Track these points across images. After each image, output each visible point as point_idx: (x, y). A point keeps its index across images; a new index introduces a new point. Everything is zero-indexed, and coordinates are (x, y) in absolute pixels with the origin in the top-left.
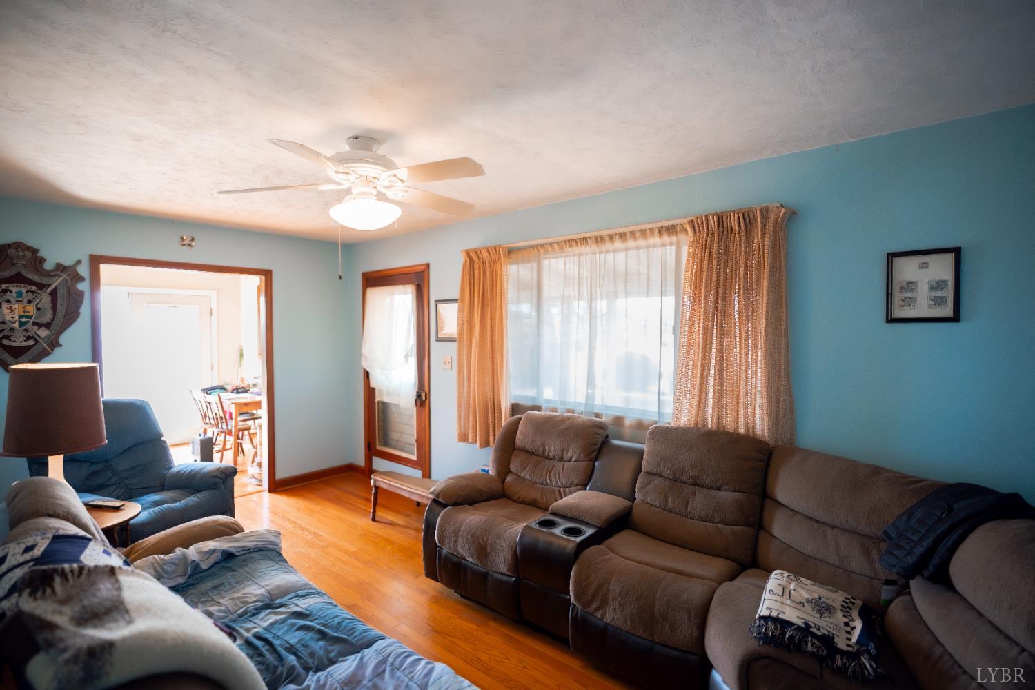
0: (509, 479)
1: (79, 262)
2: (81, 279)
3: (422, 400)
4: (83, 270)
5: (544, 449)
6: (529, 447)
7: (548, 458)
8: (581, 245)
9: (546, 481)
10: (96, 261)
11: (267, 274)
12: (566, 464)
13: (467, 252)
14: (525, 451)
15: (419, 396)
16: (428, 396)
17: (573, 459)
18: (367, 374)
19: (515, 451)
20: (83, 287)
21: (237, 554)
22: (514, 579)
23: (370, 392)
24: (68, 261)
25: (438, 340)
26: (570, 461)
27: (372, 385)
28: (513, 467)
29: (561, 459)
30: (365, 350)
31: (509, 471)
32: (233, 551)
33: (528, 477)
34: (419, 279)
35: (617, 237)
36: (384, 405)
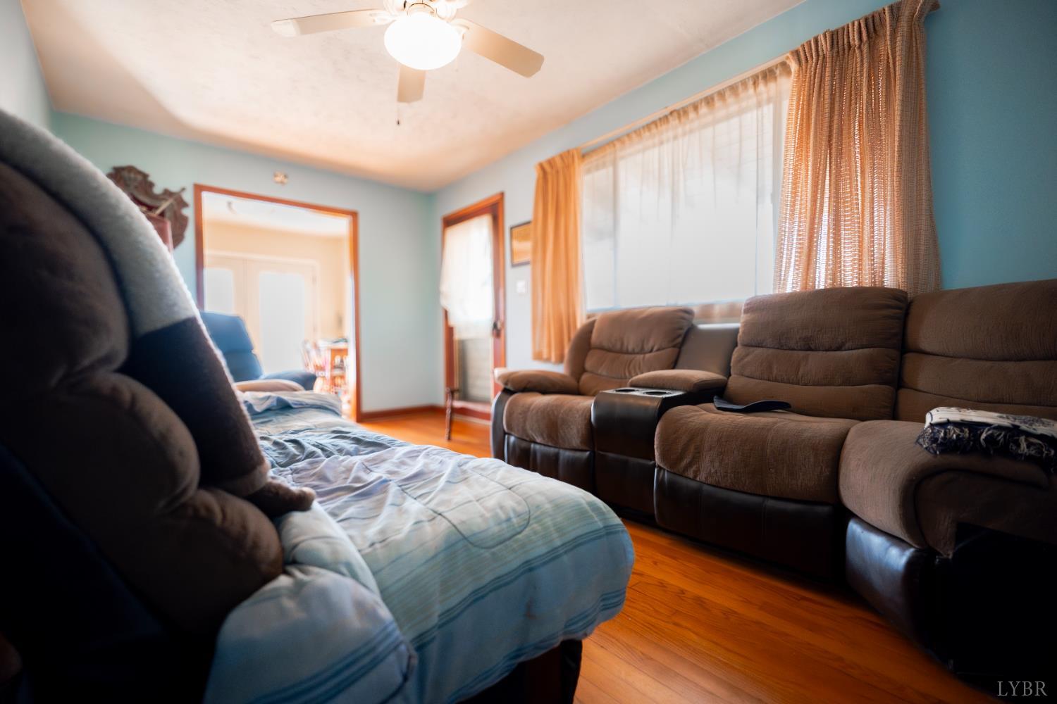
0: (585, 377)
1: (183, 189)
2: (185, 205)
3: (498, 331)
4: (188, 197)
5: (622, 344)
6: (606, 344)
7: (627, 353)
8: (661, 125)
9: (625, 374)
10: (199, 189)
11: (354, 215)
12: (648, 356)
13: (542, 167)
14: (601, 348)
15: (495, 326)
16: (504, 324)
17: (655, 348)
18: (446, 313)
19: (591, 351)
20: (188, 212)
21: (294, 406)
22: (588, 453)
23: (450, 331)
24: (174, 188)
25: (514, 265)
26: (651, 351)
27: (452, 322)
28: (588, 365)
29: (642, 351)
30: (444, 288)
31: (584, 371)
32: (290, 402)
33: (604, 373)
34: (494, 209)
35: (703, 104)
36: (462, 343)
